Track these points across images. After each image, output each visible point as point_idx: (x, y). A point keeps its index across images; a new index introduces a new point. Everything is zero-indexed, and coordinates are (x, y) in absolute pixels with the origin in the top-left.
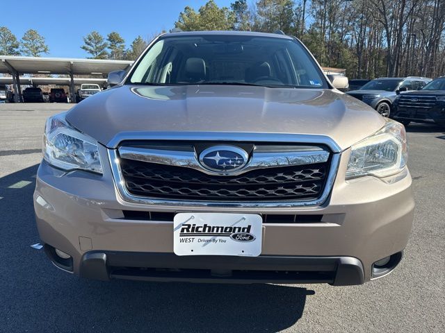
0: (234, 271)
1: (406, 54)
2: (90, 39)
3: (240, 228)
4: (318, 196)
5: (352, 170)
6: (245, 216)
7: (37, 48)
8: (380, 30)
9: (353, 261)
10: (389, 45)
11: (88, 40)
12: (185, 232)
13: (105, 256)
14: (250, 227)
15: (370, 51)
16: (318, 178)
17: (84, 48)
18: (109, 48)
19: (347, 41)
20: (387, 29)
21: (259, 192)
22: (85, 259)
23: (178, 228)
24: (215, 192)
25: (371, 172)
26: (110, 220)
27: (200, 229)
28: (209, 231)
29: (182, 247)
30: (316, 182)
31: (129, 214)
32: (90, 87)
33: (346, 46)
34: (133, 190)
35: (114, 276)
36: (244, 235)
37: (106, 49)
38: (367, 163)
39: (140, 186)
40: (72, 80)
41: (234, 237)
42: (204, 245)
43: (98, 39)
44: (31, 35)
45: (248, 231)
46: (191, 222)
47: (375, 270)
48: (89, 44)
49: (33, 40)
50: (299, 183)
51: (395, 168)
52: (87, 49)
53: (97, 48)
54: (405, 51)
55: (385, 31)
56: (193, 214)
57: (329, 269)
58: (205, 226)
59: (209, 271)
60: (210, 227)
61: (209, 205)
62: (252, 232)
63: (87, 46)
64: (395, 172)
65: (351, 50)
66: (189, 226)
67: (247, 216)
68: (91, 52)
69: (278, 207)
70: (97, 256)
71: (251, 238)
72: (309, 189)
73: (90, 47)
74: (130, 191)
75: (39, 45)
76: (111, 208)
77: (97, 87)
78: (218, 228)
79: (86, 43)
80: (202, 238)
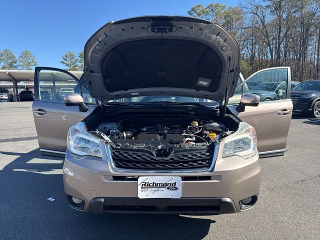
0: (169, 207)
1: (284, 63)
2: (66, 57)
3: (171, 184)
4: (209, 167)
5: (227, 153)
6: (173, 177)
7: (29, 63)
8: (266, 47)
9: (228, 200)
10: (272, 57)
11: (65, 57)
12: (144, 186)
13: (103, 200)
14: (175, 183)
15: (259, 61)
16: (209, 157)
17: (62, 62)
18: (80, 62)
19: (243, 54)
20: (270, 47)
21: (180, 165)
22: (92, 202)
23: (140, 184)
24: (158, 166)
25: (237, 154)
26: (106, 181)
27: (151, 185)
28: (155, 185)
29: (142, 194)
30: (208, 159)
31: (116, 178)
32: (67, 90)
33: (243, 58)
34: (118, 166)
35: (106, 211)
36: (173, 187)
37: (78, 63)
38: (235, 148)
39: (121, 163)
40: (54, 85)
41: (168, 188)
42: (153, 193)
43: (72, 56)
44: (26, 54)
45: (175, 185)
46: (146, 181)
47: (243, 206)
48: (66, 60)
49: (27, 58)
50: (199, 160)
51: (250, 151)
52: (64, 63)
53: (71, 62)
54: (283, 61)
55: (269, 48)
56: (147, 177)
57: (216, 204)
58: (154, 183)
59: (155, 207)
60: (156, 184)
61: (156, 172)
62: (177, 186)
63: (64, 61)
64: (249, 153)
65: (247, 61)
66: (146, 183)
67: (174, 178)
68: (67, 65)
69: (194, 172)
70: (99, 200)
71: (176, 189)
72: (204, 163)
73: (66, 62)
74: (116, 166)
75: (31, 61)
76: (106, 175)
77: (72, 90)
78: (160, 184)
79: (64, 59)
80: (152, 189)
